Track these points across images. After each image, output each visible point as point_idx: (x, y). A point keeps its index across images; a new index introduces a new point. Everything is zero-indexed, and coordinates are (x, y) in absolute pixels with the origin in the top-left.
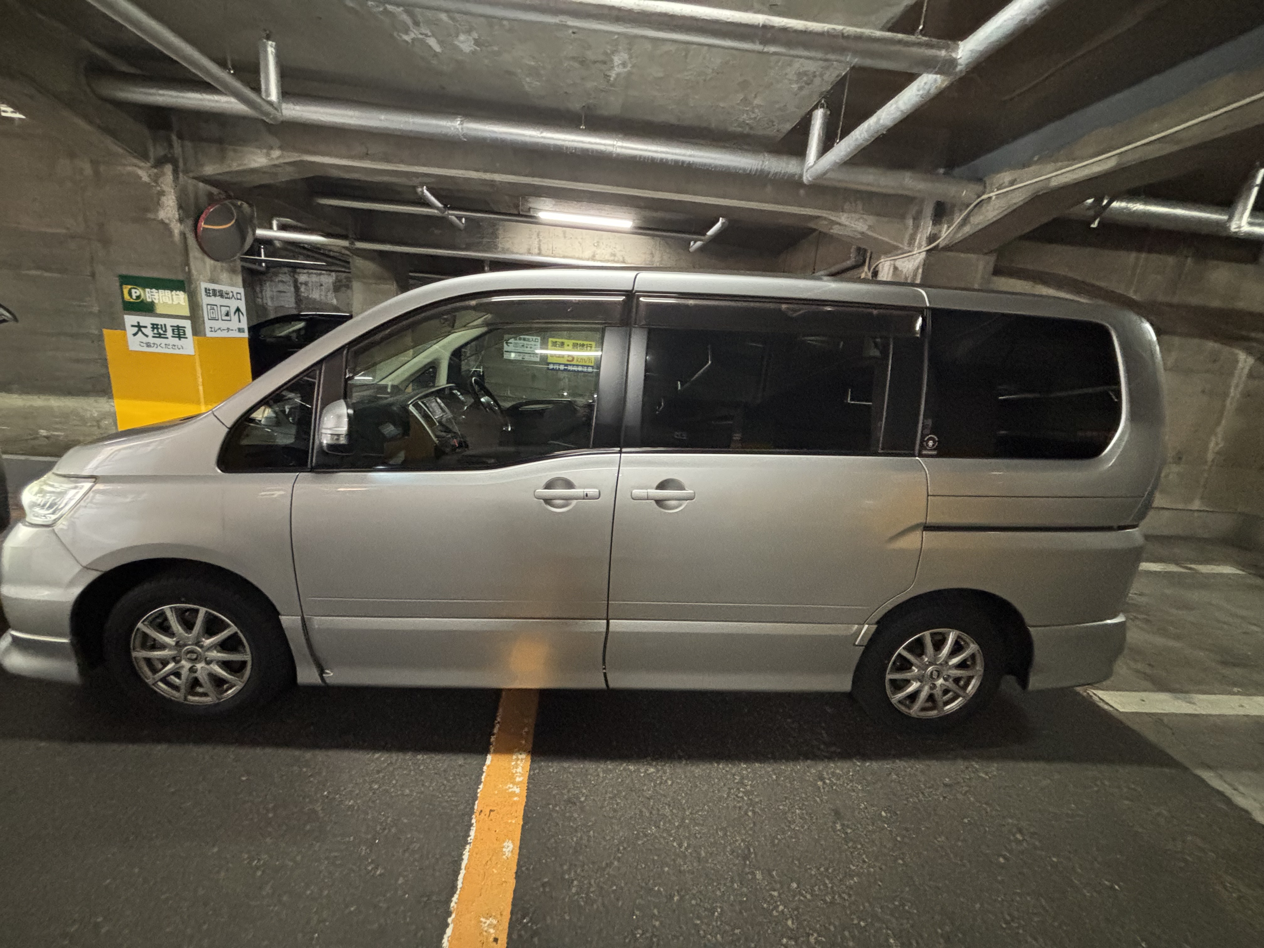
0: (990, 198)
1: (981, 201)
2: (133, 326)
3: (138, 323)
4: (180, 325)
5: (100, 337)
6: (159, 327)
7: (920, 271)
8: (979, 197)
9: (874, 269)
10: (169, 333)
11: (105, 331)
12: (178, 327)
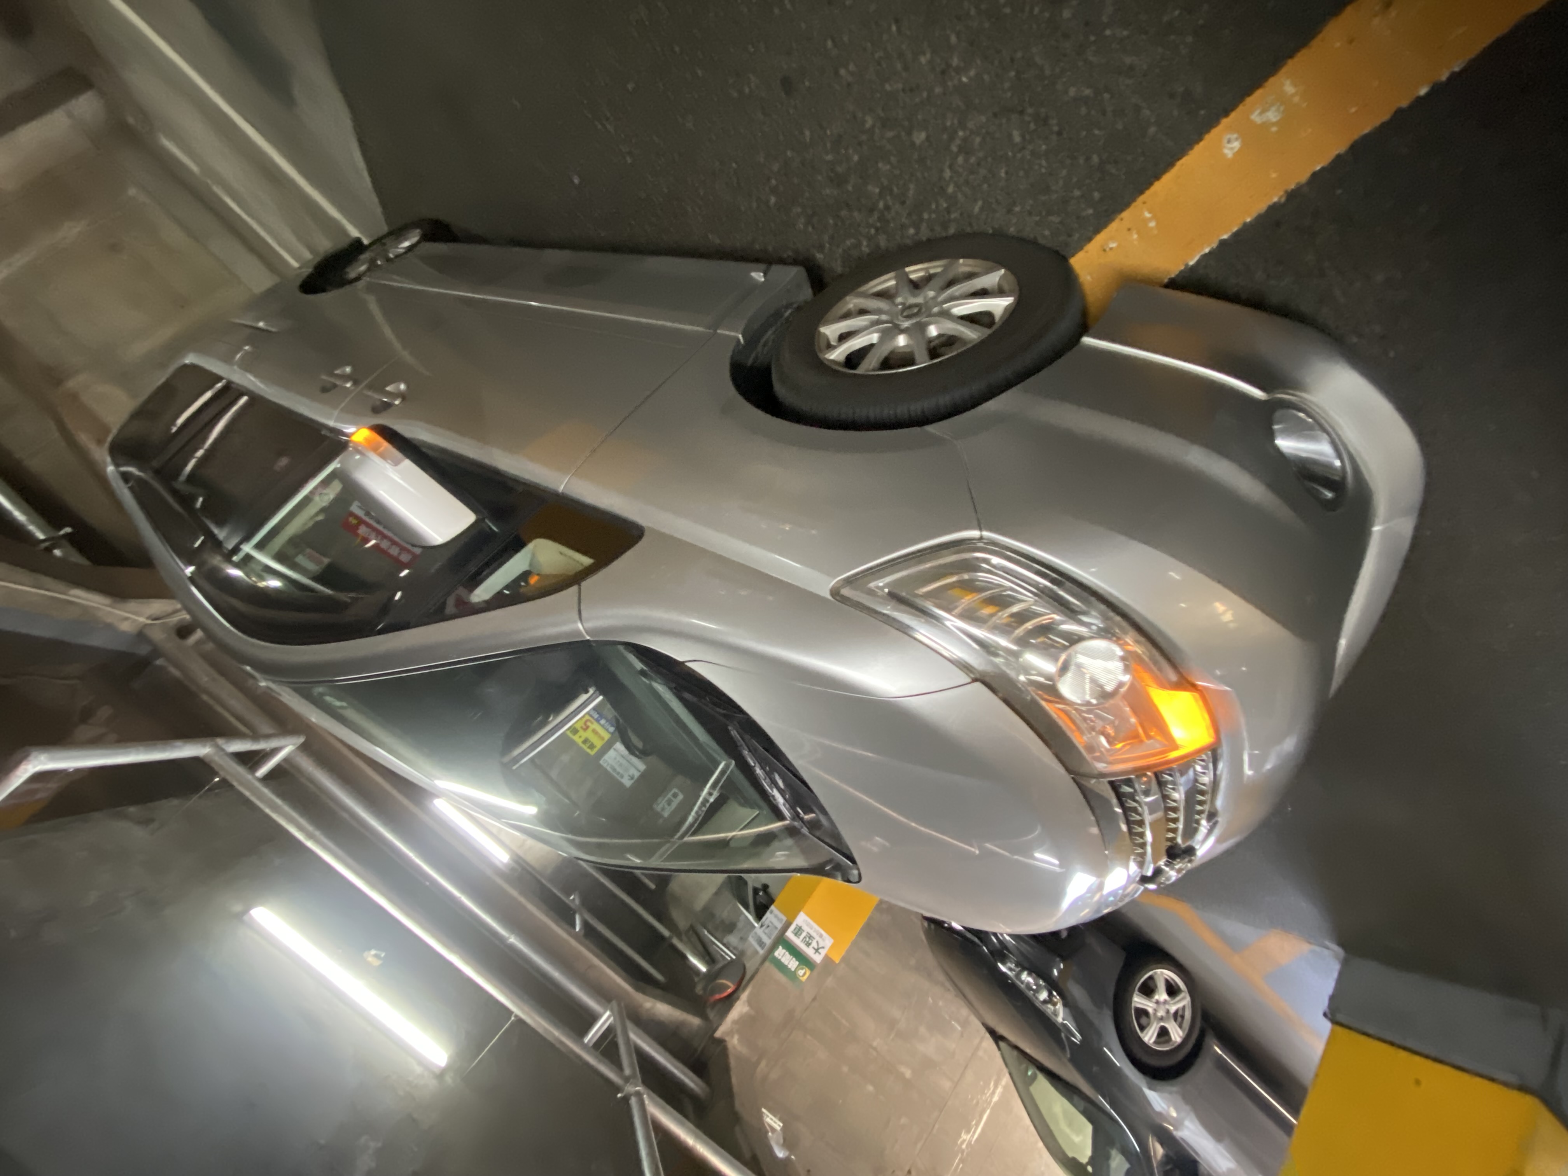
1: (154, 620)
2: (820, 953)
3: (815, 953)
4: (794, 935)
5: (843, 959)
6: (806, 943)
8: (152, 624)
10: (804, 935)
11: (837, 962)
12: (796, 934)
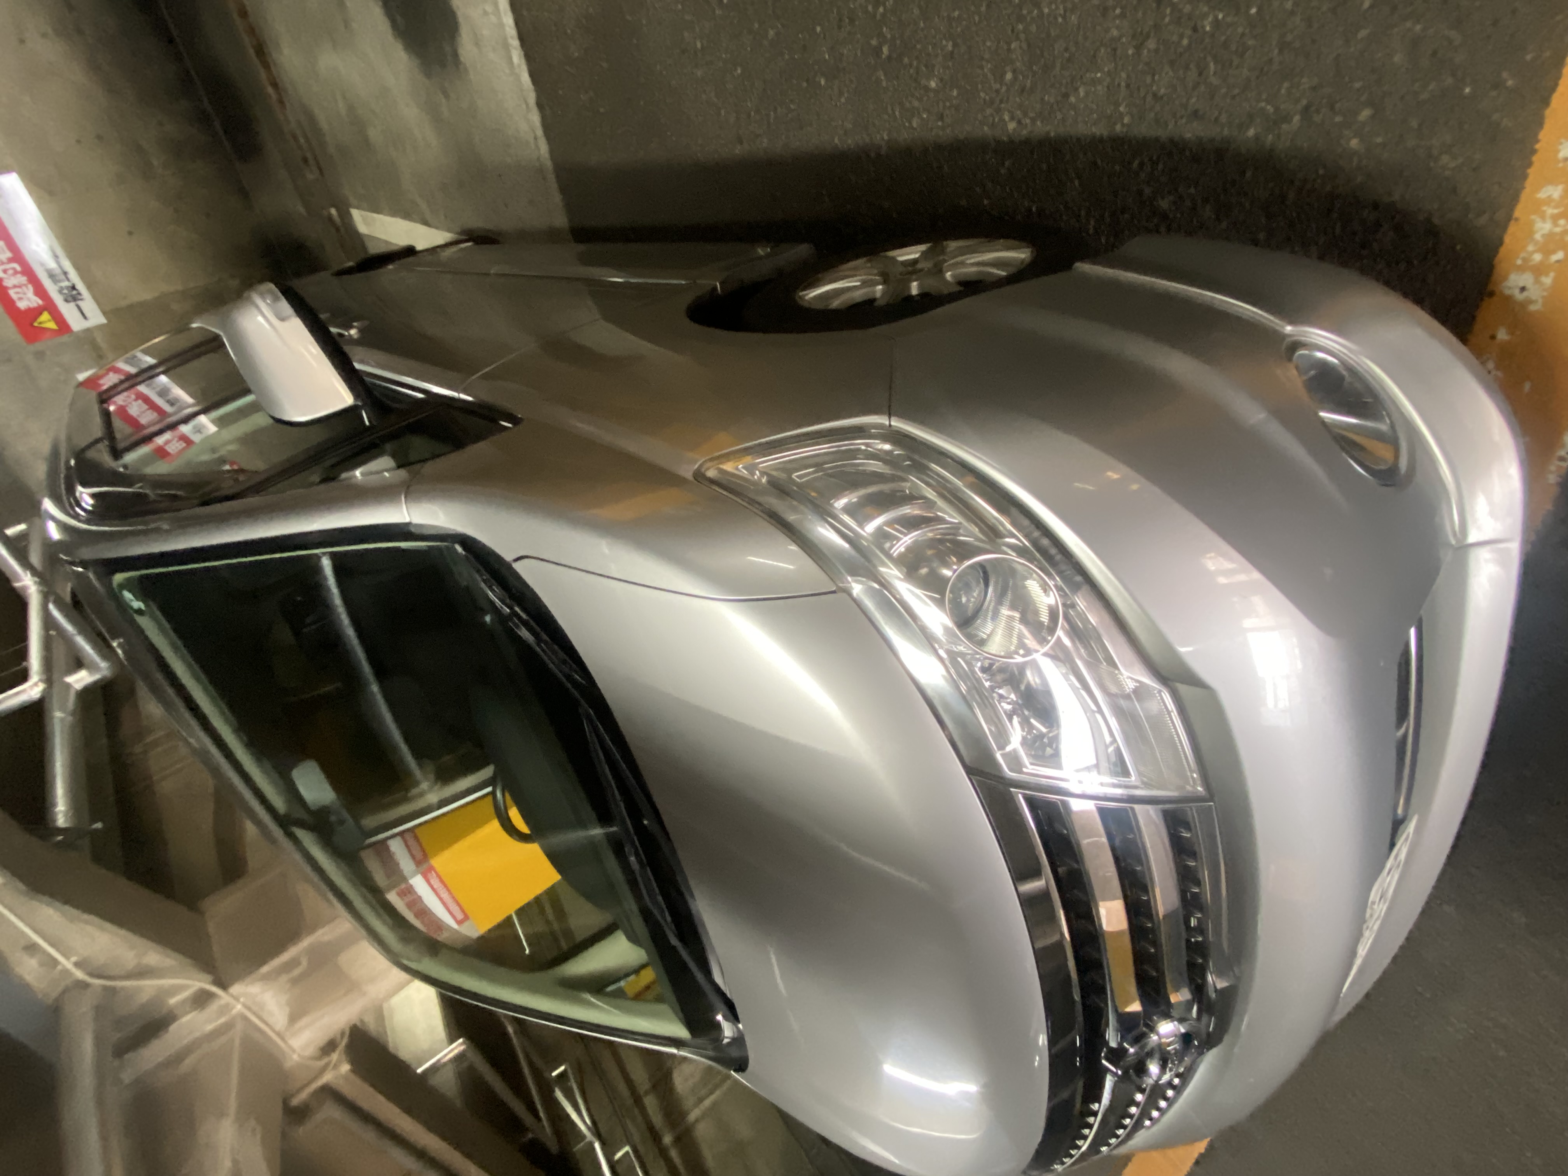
0: (77, 965)
1: (91, 975)
7: (265, 969)
8: (85, 985)
9: (319, 1058)
